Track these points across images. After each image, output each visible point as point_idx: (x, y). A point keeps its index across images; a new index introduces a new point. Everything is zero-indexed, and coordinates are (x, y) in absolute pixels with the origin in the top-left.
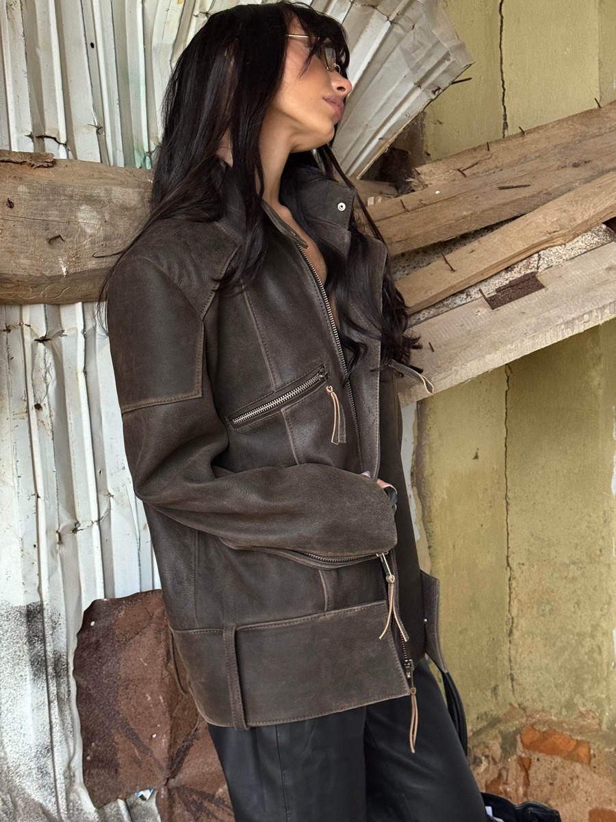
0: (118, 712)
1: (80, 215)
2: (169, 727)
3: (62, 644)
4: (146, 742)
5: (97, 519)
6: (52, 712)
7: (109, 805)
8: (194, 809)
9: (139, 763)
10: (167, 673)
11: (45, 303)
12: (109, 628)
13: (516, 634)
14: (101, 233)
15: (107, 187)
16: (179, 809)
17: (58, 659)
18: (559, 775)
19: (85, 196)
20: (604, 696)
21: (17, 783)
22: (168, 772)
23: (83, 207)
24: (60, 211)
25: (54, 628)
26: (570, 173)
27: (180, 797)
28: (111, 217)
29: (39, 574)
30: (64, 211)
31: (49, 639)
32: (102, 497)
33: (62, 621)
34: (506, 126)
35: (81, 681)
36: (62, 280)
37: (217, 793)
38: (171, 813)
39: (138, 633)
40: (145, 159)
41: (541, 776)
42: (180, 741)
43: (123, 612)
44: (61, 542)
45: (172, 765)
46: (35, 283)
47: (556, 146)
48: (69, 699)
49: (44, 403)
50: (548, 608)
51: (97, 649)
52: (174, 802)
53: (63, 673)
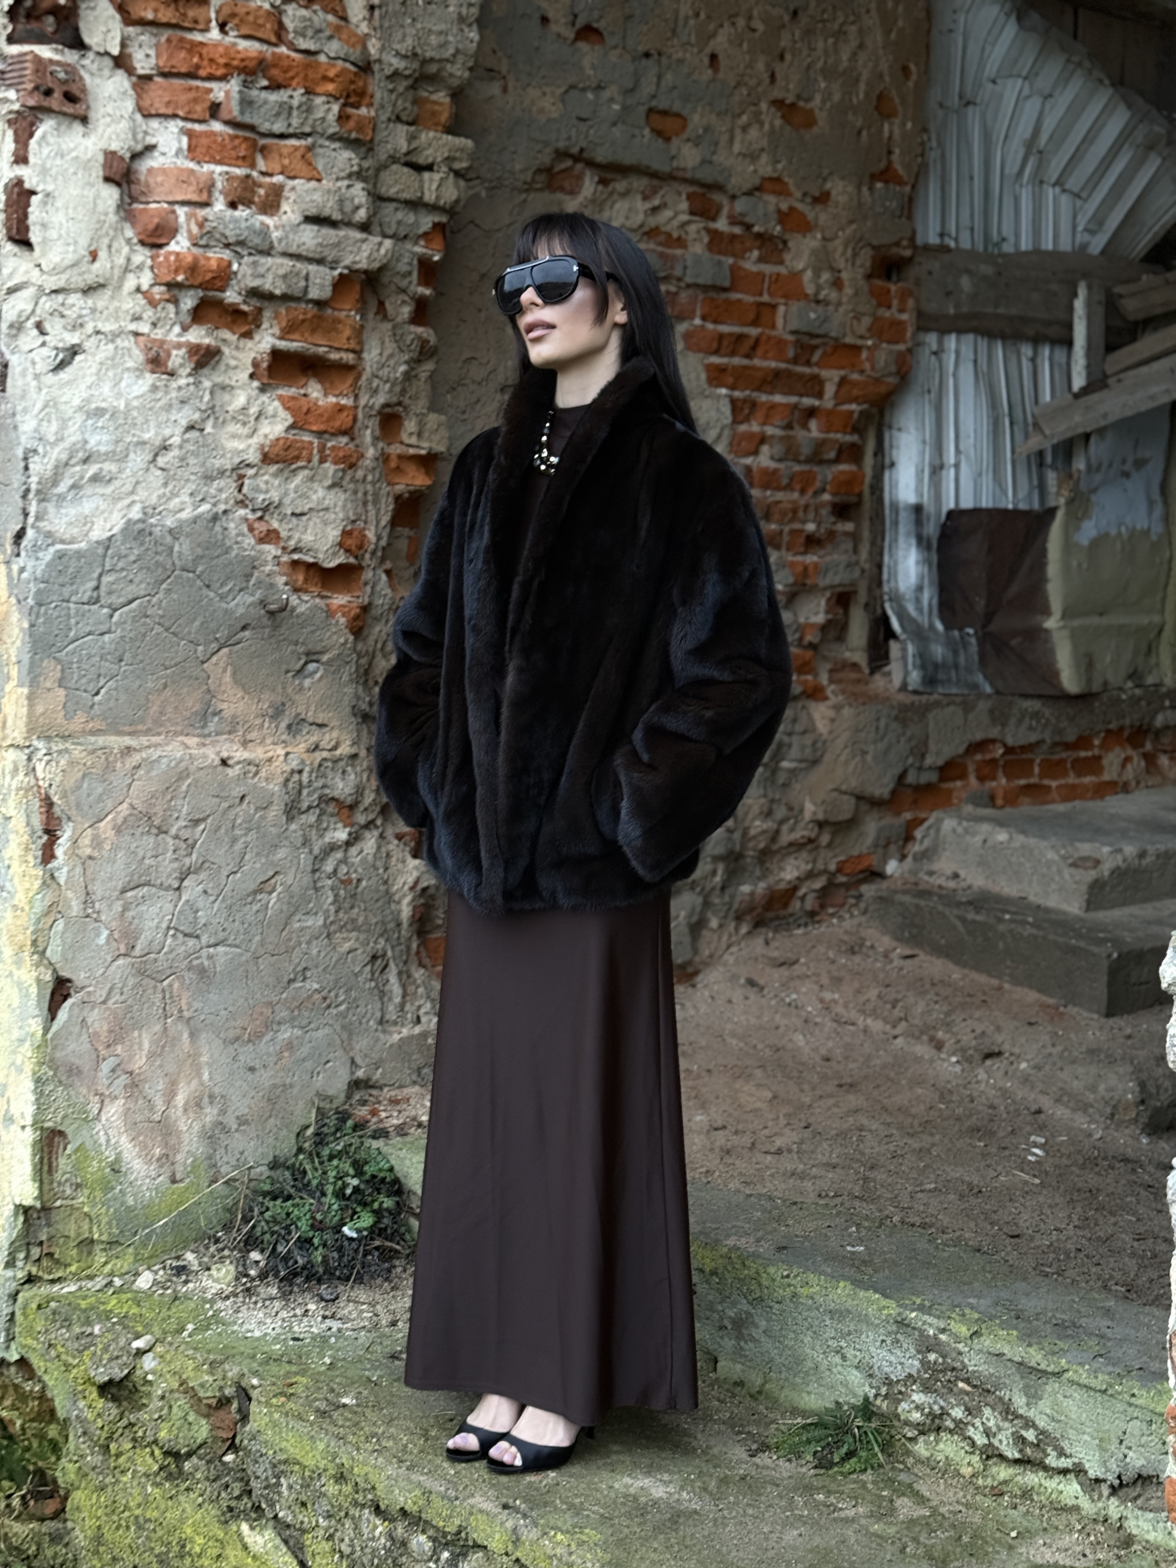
0: (959, 580)
1: (962, 280)
2: (986, 595)
3: (932, 531)
4: (973, 601)
5: (954, 464)
6: (924, 568)
7: (950, 630)
8: (997, 650)
9: (967, 612)
10: (988, 561)
11: (938, 331)
12: (958, 528)
14: (972, 292)
15: (977, 264)
17: (929, 538)
19: (966, 270)
21: (904, 602)
23: (964, 276)
24: (952, 277)
25: (928, 521)
28: (978, 283)
29: (923, 488)
30: (955, 277)
31: (925, 527)
32: (957, 452)
33: (932, 518)
35: (940, 556)
36: (950, 318)
38: (984, 647)
39: (973, 533)
40: (994, 247)
42: (992, 606)
43: (966, 517)
44: (934, 473)
45: (986, 620)
46: (937, 318)
48: (933, 565)
51: (950, 539)
52: (986, 641)
53: (931, 548)
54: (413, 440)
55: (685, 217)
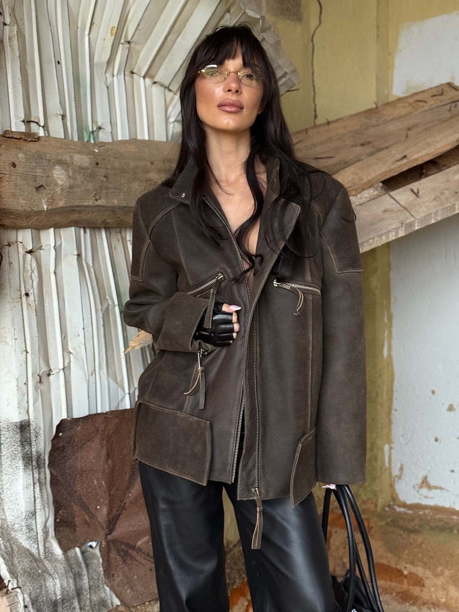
0: (76, 491)
1: (55, 172)
2: (107, 501)
3: (42, 447)
4: (93, 511)
5: (62, 368)
6: (35, 490)
7: (70, 551)
8: (123, 555)
9: (88, 524)
10: (107, 467)
11: (31, 228)
12: (71, 437)
14: (67, 184)
15: (71, 154)
16: (113, 555)
17: (39, 456)
19: (58, 160)
20: (378, 489)
21: (13, 535)
22: (107, 530)
23: (56, 167)
24: (42, 169)
25: (37, 437)
26: (359, 150)
27: (114, 547)
28: (73, 174)
29: (28, 402)
30: (45, 170)
31: (33, 443)
32: (65, 353)
33: (42, 432)
34: (316, 117)
35: (53, 471)
36: (43, 214)
37: (137, 545)
38: (109, 557)
39: (89, 441)
40: (90, 136)
41: (338, 543)
42: (114, 511)
43: (80, 427)
44: (40, 382)
45: (110, 526)
46: (28, 215)
47: (350, 132)
48: (45, 482)
49: (31, 292)
51: (63, 451)
52: (110, 550)
53: (42, 465)
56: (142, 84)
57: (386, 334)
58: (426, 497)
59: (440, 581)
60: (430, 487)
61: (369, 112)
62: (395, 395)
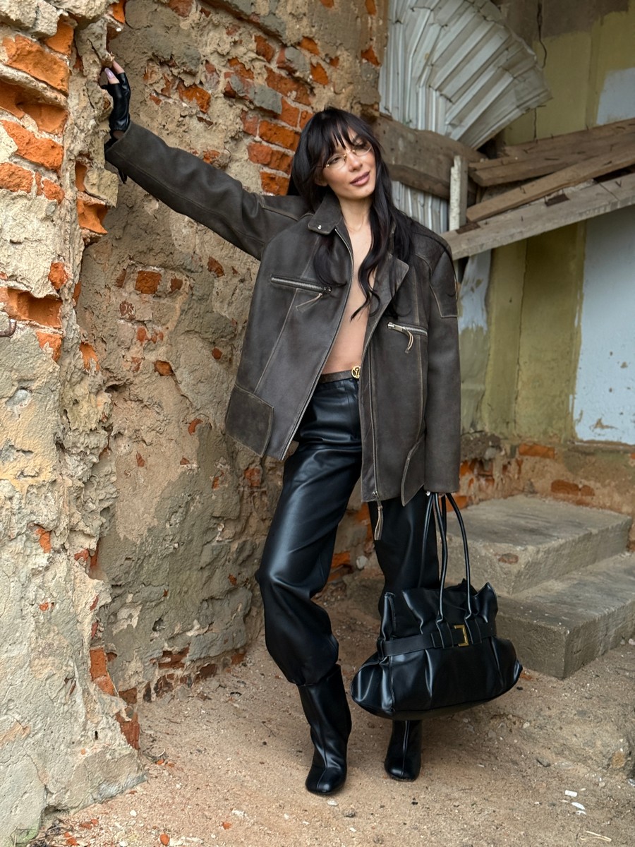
1: (399, 141)
13: (519, 399)
14: (403, 151)
18: (537, 466)
19: (400, 135)
24: (394, 138)
26: (576, 156)
28: (407, 146)
34: (535, 136)
41: (527, 468)
47: (569, 144)
50: (538, 384)
54: (94, 191)
55: (254, 55)
56: (435, 94)
57: (578, 308)
58: (599, 435)
59: (606, 491)
60: (603, 427)
61: (582, 133)
62: (581, 356)
